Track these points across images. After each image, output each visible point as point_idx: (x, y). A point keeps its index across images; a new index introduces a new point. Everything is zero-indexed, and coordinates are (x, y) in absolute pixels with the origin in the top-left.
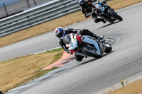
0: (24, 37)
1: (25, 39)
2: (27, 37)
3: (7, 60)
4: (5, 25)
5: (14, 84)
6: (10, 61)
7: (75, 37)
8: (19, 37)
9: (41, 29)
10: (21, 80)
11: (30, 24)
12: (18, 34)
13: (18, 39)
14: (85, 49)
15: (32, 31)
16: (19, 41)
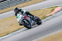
1: (38, 2)
2: (39, 1)
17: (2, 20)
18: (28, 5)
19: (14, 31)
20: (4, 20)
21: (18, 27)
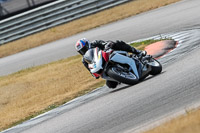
0: (89, 26)
1: (91, 29)
2: (94, 25)
3: (65, 58)
4: (63, 9)
5: (75, 92)
6: (69, 59)
7: (100, 52)
8: (81, 25)
9: (113, 15)
10: (85, 86)
11: (98, 8)
12: (82, 21)
13: (81, 28)
14: (112, 71)
15: (101, 17)
16: (82, 31)
18: (58, 38)
19: (15, 124)
21: (27, 111)
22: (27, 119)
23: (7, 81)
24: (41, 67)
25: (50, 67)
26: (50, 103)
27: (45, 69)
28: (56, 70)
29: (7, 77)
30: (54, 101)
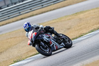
17: (54, 21)
20: (58, 20)
21: (80, 32)
22: (79, 37)
23: (70, 18)
24: (87, 11)
25: (91, 11)
26: (91, 29)
27: (89, 12)
28: (95, 12)
29: (70, 16)
30: (93, 28)
